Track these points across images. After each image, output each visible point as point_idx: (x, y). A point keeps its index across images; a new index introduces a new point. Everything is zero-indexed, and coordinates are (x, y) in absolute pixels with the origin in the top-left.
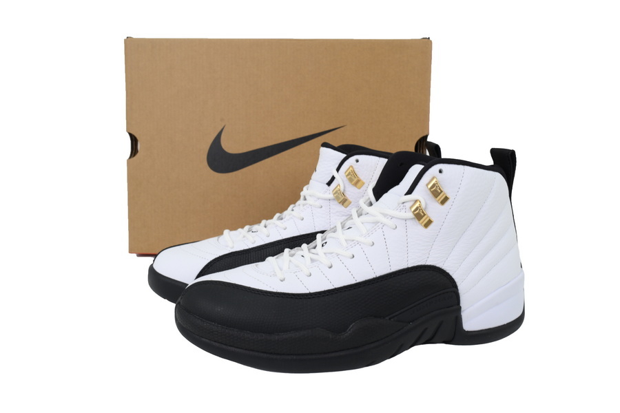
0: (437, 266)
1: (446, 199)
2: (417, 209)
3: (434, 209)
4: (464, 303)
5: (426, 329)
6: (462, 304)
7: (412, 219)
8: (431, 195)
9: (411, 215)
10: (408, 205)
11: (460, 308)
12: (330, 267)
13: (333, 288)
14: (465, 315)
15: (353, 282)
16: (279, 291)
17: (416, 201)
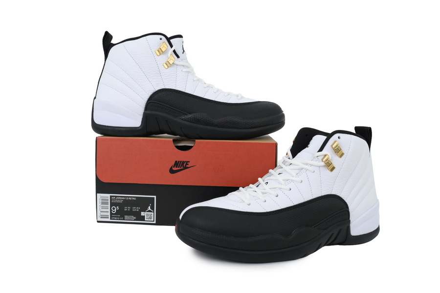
0: (338, 195)
1: (343, 154)
2: (327, 160)
3: (336, 160)
4: (352, 218)
5: (333, 234)
6: (351, 219)
7: (323, 166)
8: (334, 152)
9: (323, 164)
10: (321, 158)
11: (349, 221)
12: (277, 196)
13: (280, 208)
14: (352, 226)
15: (292, 205)
16: (248, 211)
17: (325, 155)
